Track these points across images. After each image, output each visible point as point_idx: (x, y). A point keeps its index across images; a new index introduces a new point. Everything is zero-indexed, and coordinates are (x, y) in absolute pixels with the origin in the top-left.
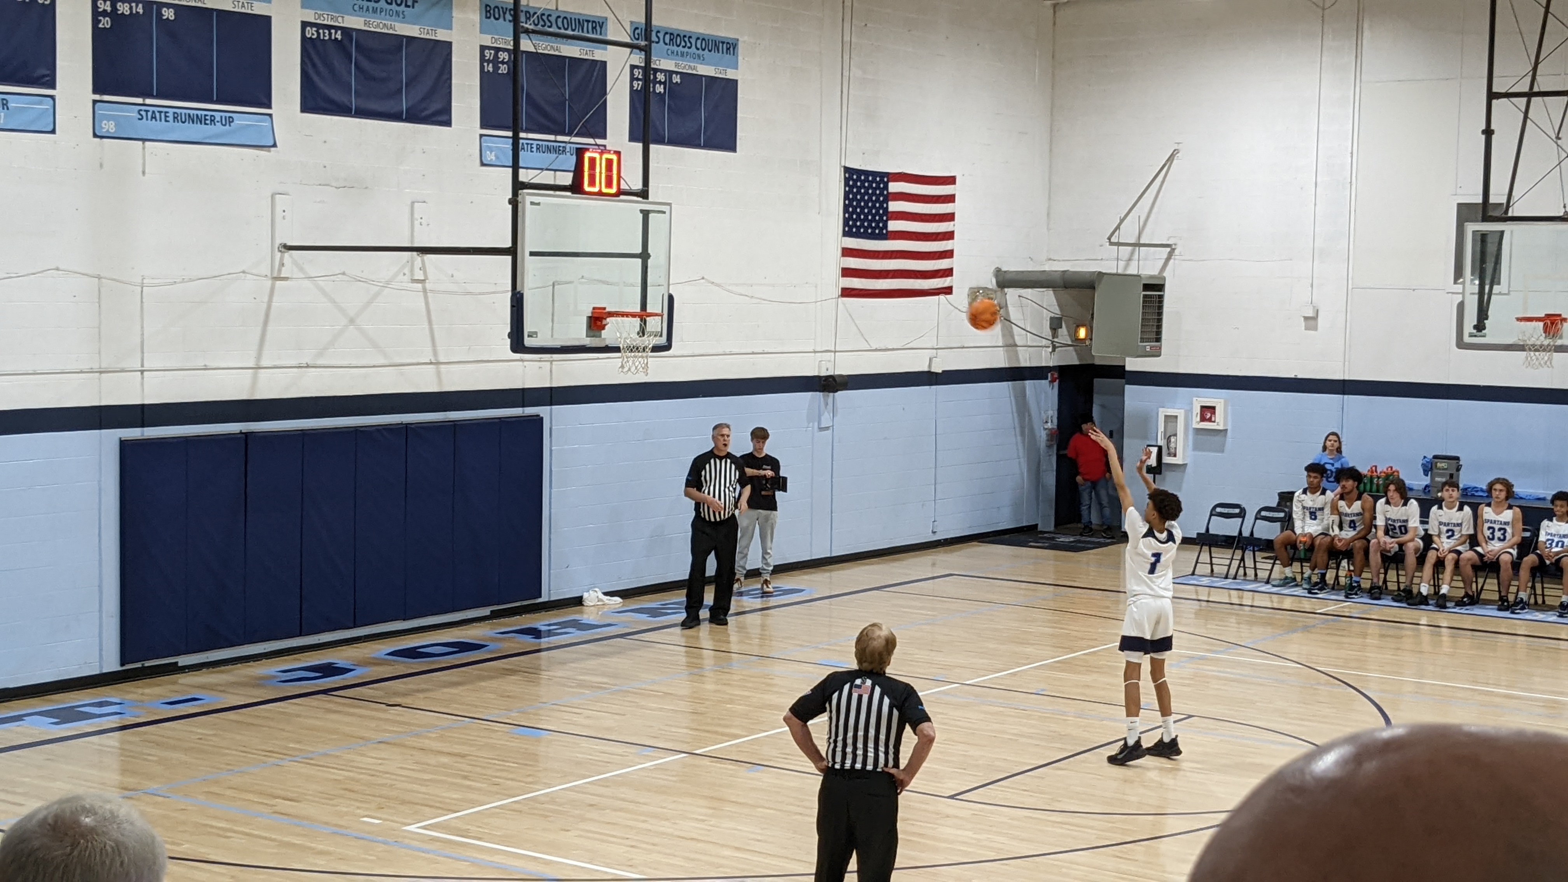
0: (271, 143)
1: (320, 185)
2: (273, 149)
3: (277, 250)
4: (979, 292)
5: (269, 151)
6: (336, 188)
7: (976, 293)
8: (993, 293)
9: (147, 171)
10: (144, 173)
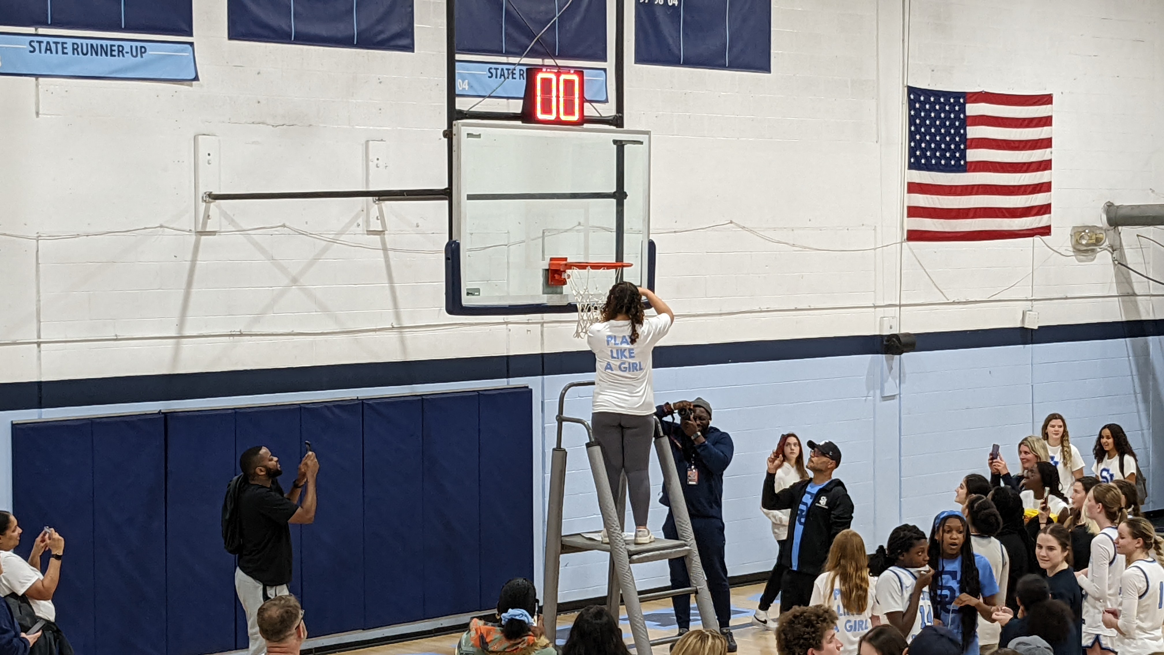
0: (193, 76)
1: (253, 123)
2: (194, 83)
3: (201, 200)
4: (1084, 231)
5: (191, 86)
6: (273, 126)
7: (1081, 232)
8: (1103, 232)
9: (40, 112)
10: (37, 114)
